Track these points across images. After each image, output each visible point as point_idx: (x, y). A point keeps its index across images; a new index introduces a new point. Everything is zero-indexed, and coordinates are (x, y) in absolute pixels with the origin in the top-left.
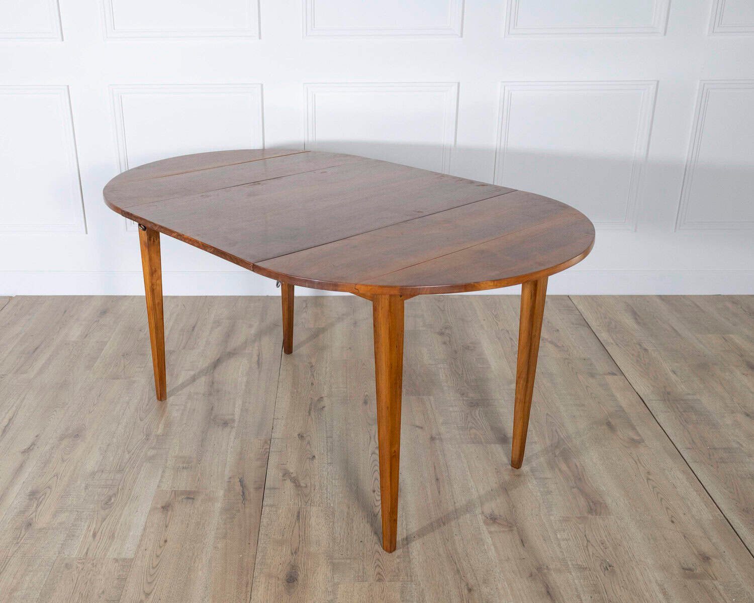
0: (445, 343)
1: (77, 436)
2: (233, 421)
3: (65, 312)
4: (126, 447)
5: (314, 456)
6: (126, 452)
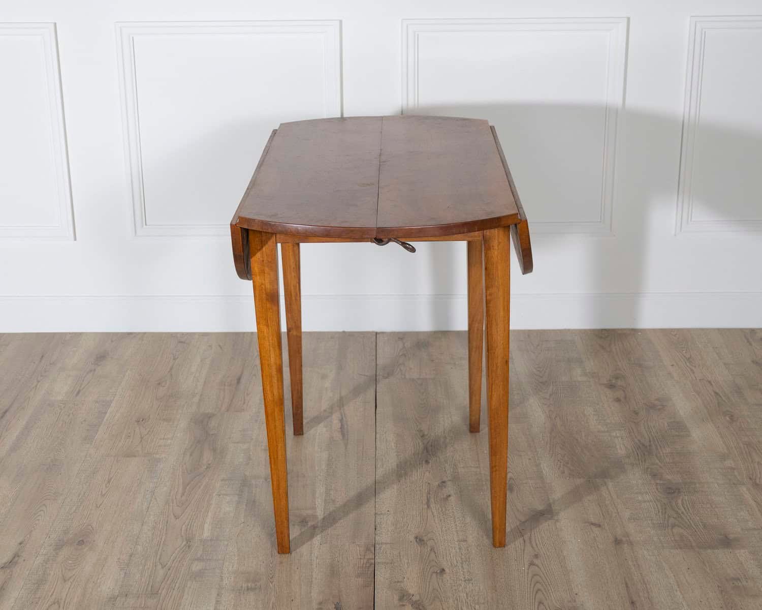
0: (618, 400)
1: (81, 543)
3: (42, 357)
4: (158, 557)
5: (443, 570)
6: (159, 567)
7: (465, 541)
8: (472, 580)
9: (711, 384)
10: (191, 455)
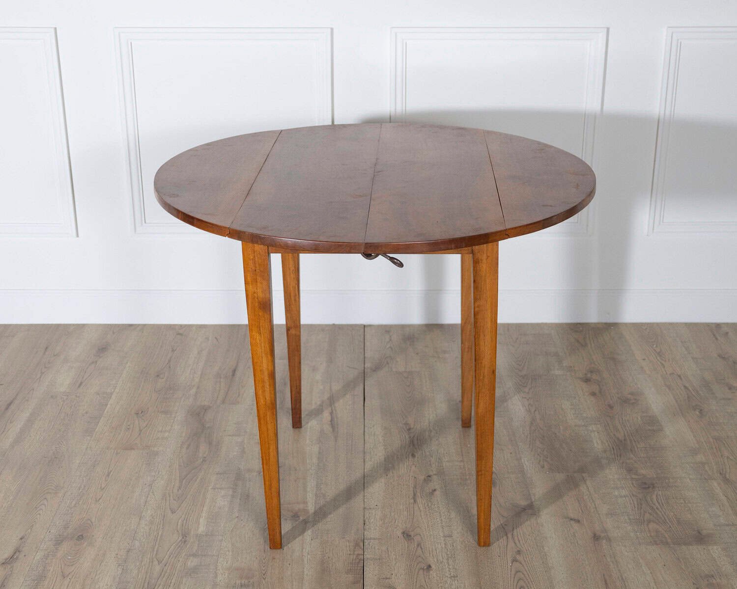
0: (593, 394)
1: (81, 538)
3: (47, 348)
4: (155, 553)
5: (430, 566)
6: (156, 562)
7: (450, 536)
8: (457, 576)
9: (681, 379)
10: (187, 448)
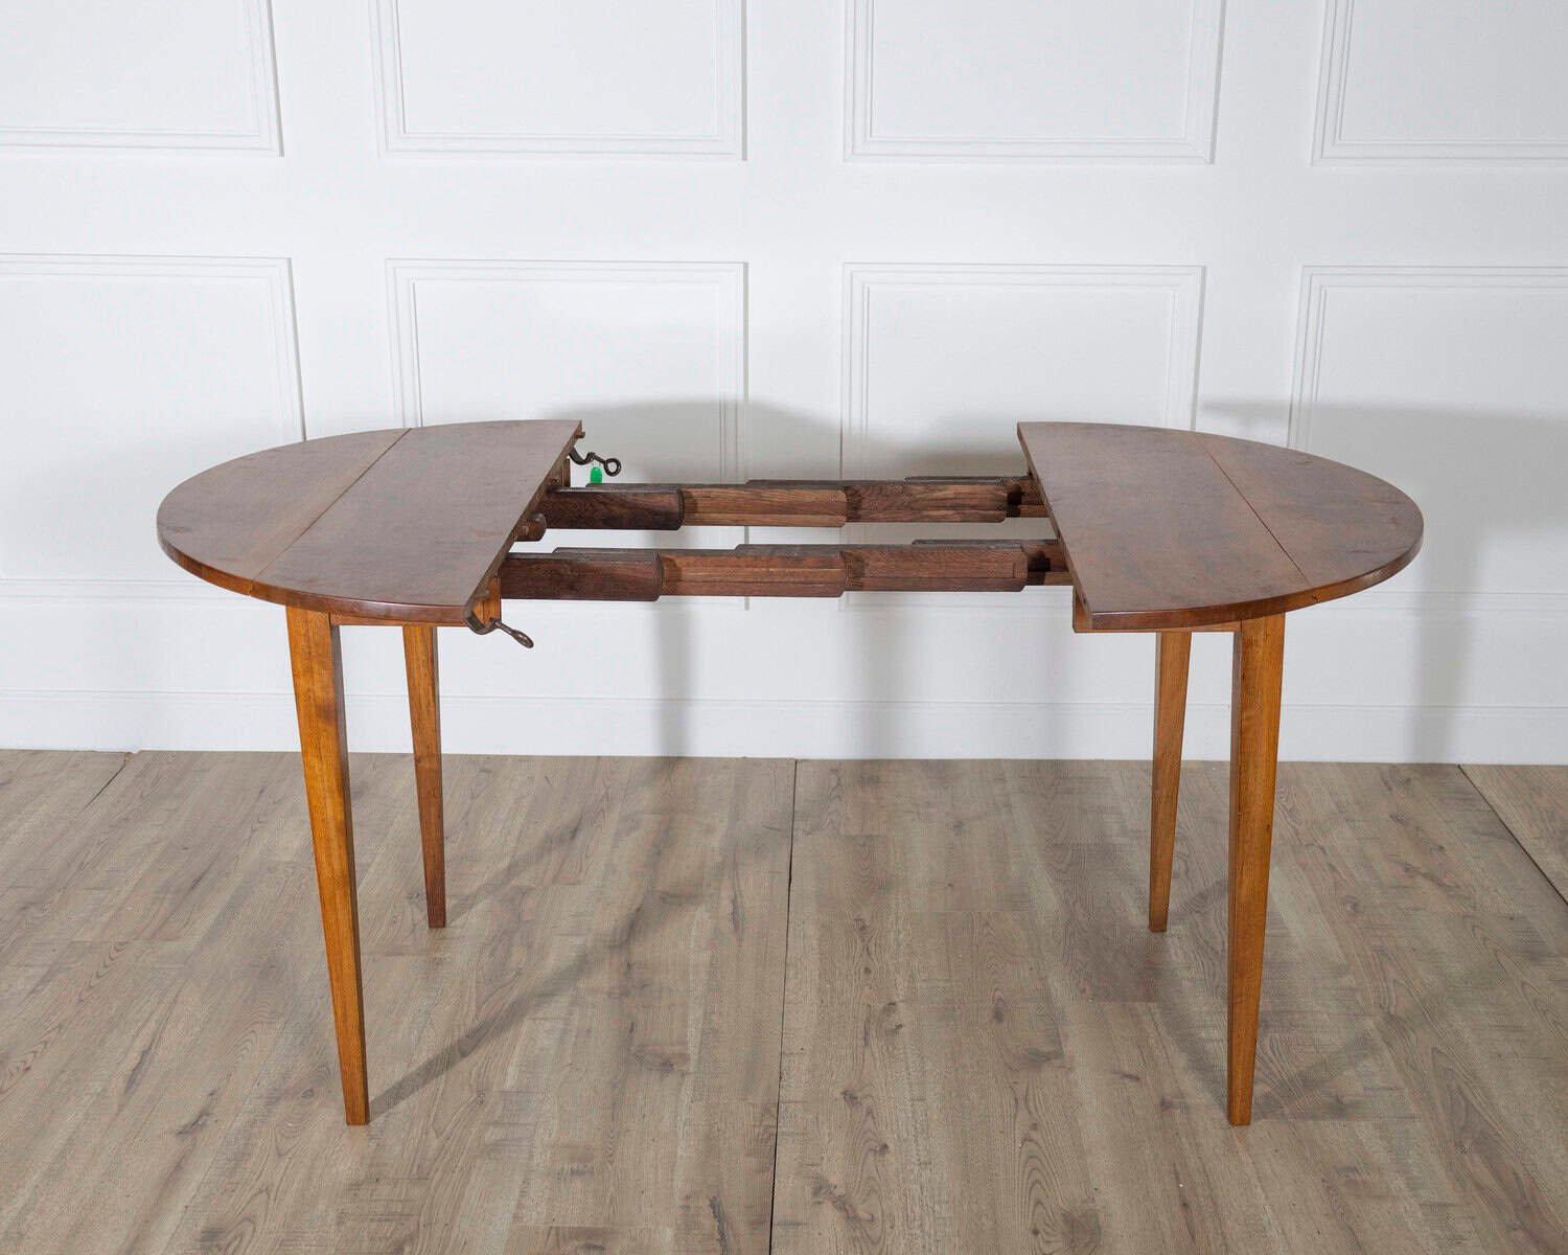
0: (1176, 876)
1: (309, 1093)
2: (685, 1058)
3: (262, 791)
4: (431, 1118)
5: (885, 1147)
6: (432, 1135)
7: (922, 1099)
8: (930, 1163)
9: (1325, 852)
10: (492, 954)
